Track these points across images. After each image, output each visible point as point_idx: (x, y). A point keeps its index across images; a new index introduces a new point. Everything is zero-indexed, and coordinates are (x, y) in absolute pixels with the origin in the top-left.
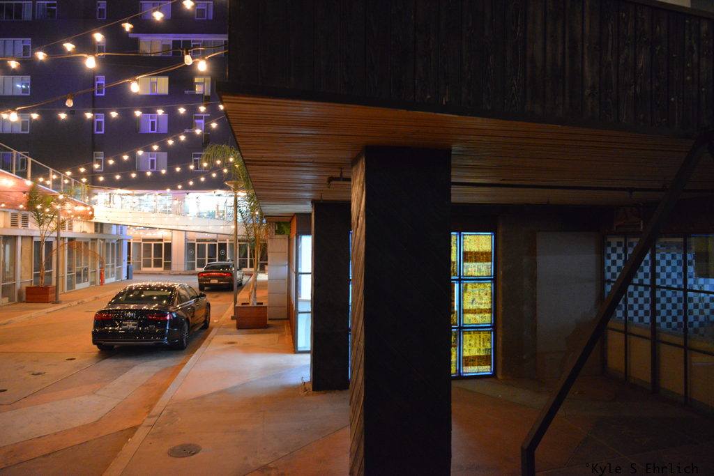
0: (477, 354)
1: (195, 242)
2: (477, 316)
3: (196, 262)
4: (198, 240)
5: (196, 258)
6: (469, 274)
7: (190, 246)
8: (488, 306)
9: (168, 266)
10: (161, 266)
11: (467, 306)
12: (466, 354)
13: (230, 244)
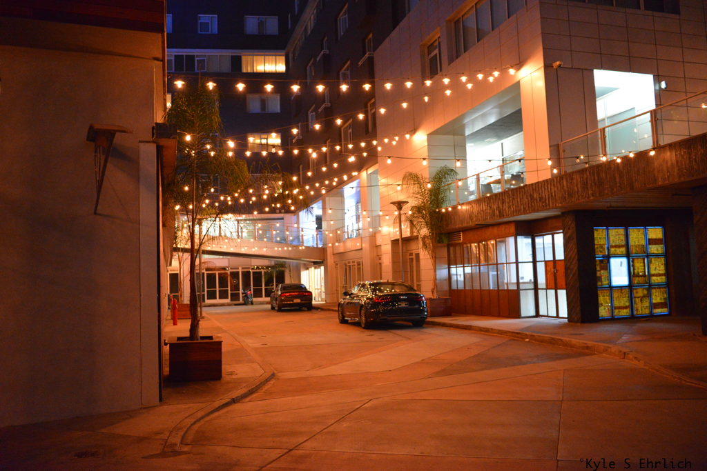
0: (660, 301)
1: (204, 271)
2: (659, 278)
3: (206, 293)
4: (208, 269)
5: (206, 289)
6: (652, 252)
8: (663, 272)
11: (653, 272)
12: (654, 301)
13: (243, 272)
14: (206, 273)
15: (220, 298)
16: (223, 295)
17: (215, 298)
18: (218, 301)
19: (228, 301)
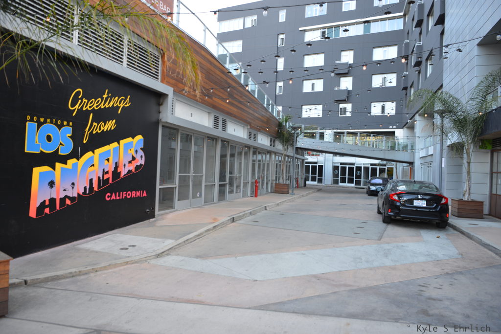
1: (339, 165)
3: (339, 179)
4: (341, 164)
5: (340, 176)
7: (336, 168)
9: (320, 181)
10: (316, 181)
13: (364, 167)
14: (340, 166)
15: (348, 183)
16: (351, 181)
17: (345, 183)
18: (346, 184)
19: (353, 185)
